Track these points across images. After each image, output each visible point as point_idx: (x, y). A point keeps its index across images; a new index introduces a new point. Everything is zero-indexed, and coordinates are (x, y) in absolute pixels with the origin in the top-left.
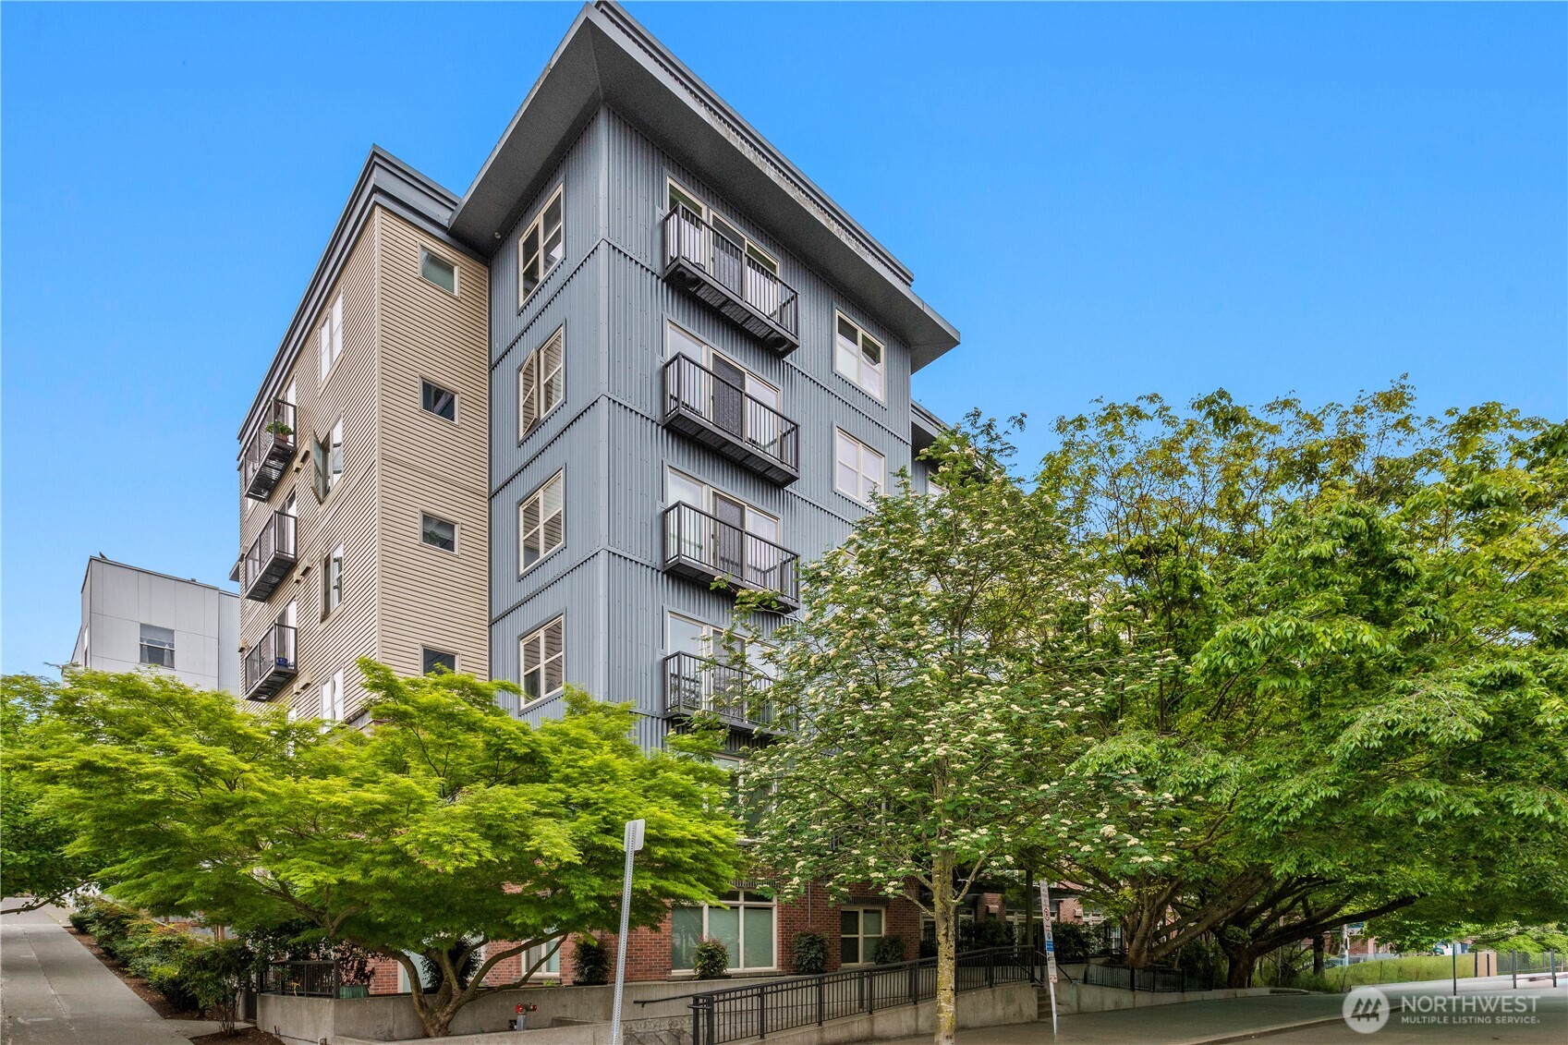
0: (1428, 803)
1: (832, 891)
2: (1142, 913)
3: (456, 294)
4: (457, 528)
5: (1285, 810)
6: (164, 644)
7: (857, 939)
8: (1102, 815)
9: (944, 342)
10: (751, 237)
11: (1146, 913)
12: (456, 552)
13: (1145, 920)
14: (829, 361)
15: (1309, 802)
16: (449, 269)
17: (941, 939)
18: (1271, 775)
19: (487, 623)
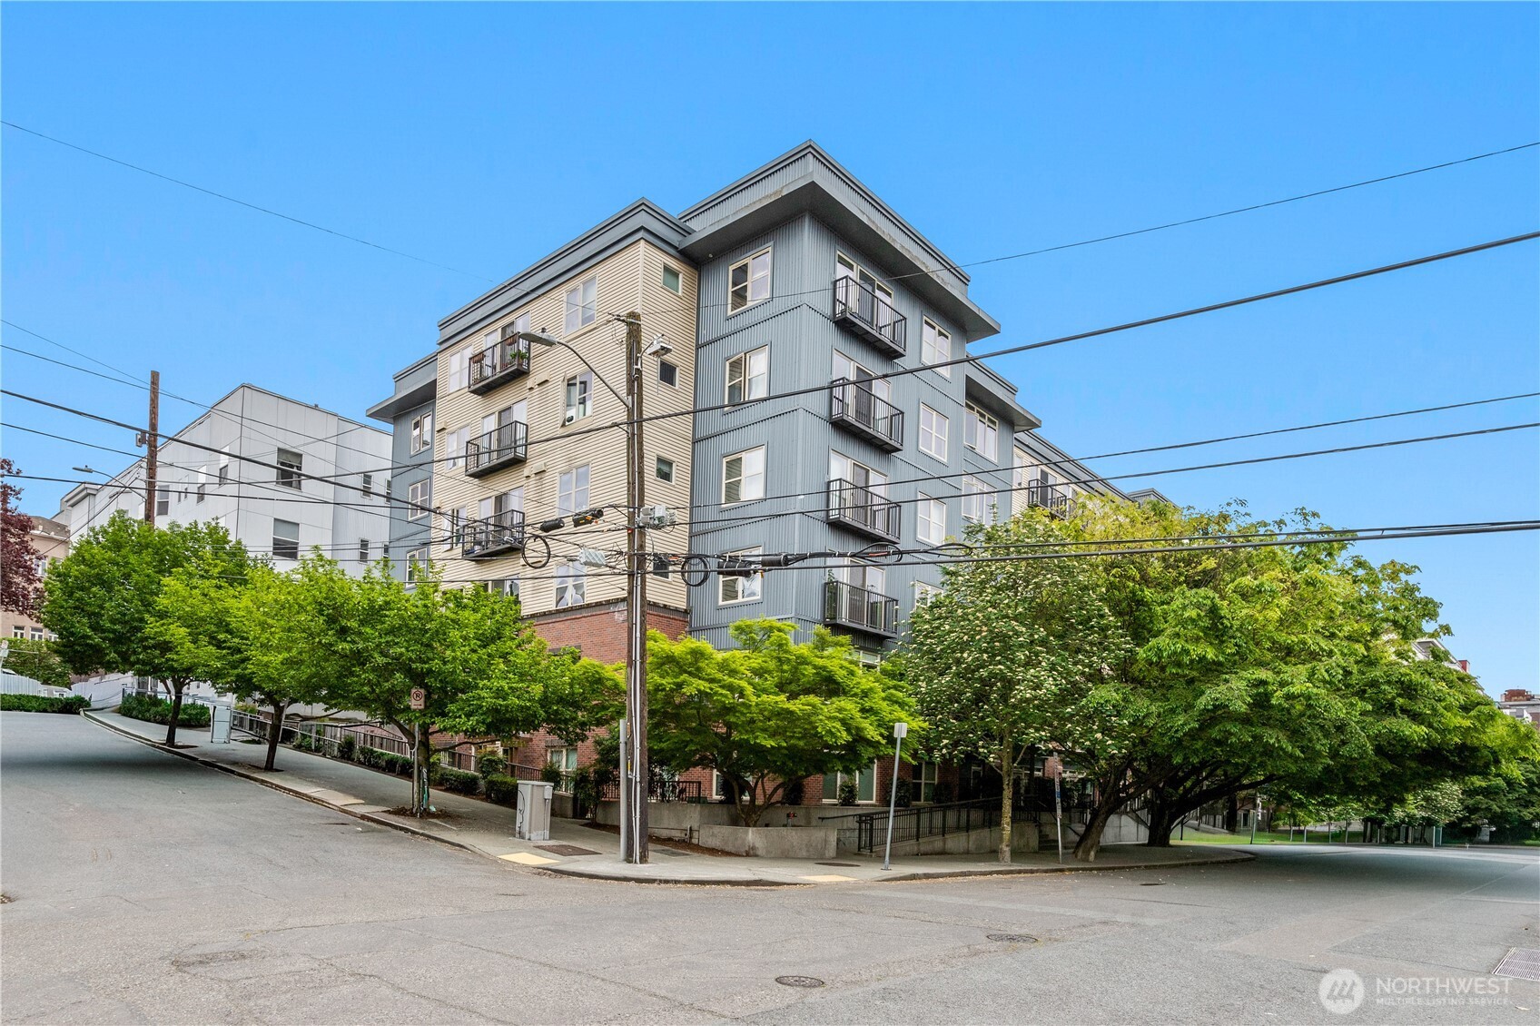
0: (1231, 734)
1: (956, 756)
2: (1110, 777)
3: (680, 294)
4: (674, 465)
5: (1176, 731)
6: (292, 466)
7: (921, 783)
8: (1095, 727)
9: (989, 330)
10: (880, 279)
11: (1113, 776)
12: (673, 483)
13: (1112, 781)
14: (918, 354)
15: (1186, 728)
16: (676, 275)
17: (1005, 787)
18: (1173, 711)
19: (687, 534)
